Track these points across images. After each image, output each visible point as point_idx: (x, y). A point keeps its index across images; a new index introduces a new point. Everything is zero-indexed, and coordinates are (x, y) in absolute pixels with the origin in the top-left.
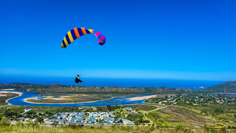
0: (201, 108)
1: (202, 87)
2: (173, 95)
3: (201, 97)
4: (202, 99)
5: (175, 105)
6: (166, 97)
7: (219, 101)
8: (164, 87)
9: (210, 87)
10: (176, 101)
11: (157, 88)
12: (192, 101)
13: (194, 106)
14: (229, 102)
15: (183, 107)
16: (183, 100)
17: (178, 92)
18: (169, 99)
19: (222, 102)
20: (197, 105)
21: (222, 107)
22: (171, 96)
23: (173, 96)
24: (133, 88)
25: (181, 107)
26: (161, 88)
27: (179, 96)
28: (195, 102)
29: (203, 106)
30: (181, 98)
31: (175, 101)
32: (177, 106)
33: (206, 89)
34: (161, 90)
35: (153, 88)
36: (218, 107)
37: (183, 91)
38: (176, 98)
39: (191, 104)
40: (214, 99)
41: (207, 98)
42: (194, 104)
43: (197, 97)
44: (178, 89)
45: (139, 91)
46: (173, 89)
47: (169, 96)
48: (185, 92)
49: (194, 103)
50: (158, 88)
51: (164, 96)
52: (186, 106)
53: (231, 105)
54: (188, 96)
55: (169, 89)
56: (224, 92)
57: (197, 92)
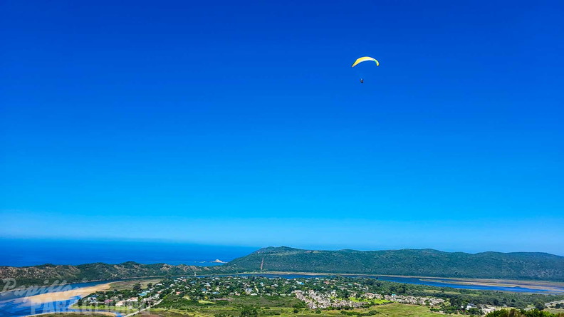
0: (214, 309)
1: (218, 261)
2: (154, 282)
3: (217, 284)
4: (218, 289)
5: (156, 307)
6: (138, 288)
7: (250, 290)
8: (133, 263)
9: (235, 260)
10: (161, 297)
11: (115, 266)
12: (197, 295)
13: (201, 305)
14: (268, 291)
15: (176, 311)
16: (178, 293)
17: (166, 273)
18: (145, 293)
19: (255, 292)
20: (207, 302)
21: (255, 303)
22: (150, 286)
23: (154, 284)
24: (41, 267)
25: (172, 310)
26: (126, 265)
27: (167, 284)
28: (202, 296)
29: (219, 303)
30: (173, 288)
31: (157, 296)
32: (162, 309)
33: (227, 265)
34: (123, 271)
35: (104, 266)
36: (248, 304)
37: (177, 272)
38: (161, 288)
39: (194, 302)
40: (241, 286)
41: (228, 285)
42: (200, 302)
43: (208, 285)
44: (167, 267)
45: (62, 275)
46: (154, 266)
47: (144, 285)
48: (183, 273)
49: (200, 299)
50: (118, 265)
51: (130, 286)
52: (184, 307)
53: (271, 299)
54: (188, 283)
55: (147, 267)
56: (258, 270)
57: (207, 271)
